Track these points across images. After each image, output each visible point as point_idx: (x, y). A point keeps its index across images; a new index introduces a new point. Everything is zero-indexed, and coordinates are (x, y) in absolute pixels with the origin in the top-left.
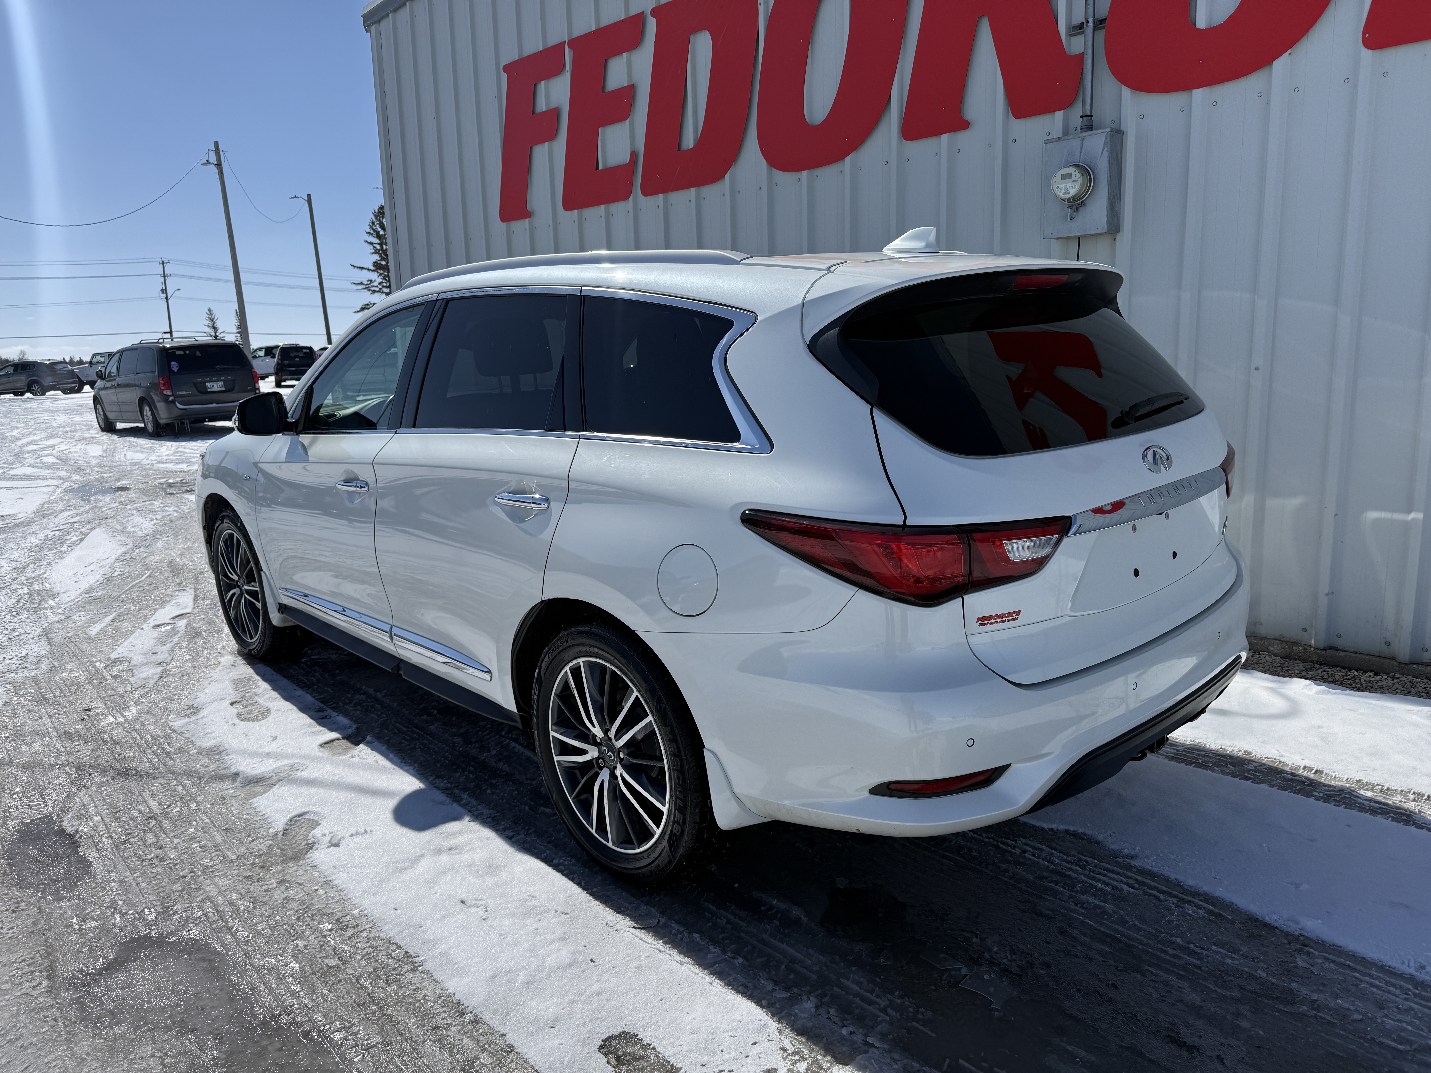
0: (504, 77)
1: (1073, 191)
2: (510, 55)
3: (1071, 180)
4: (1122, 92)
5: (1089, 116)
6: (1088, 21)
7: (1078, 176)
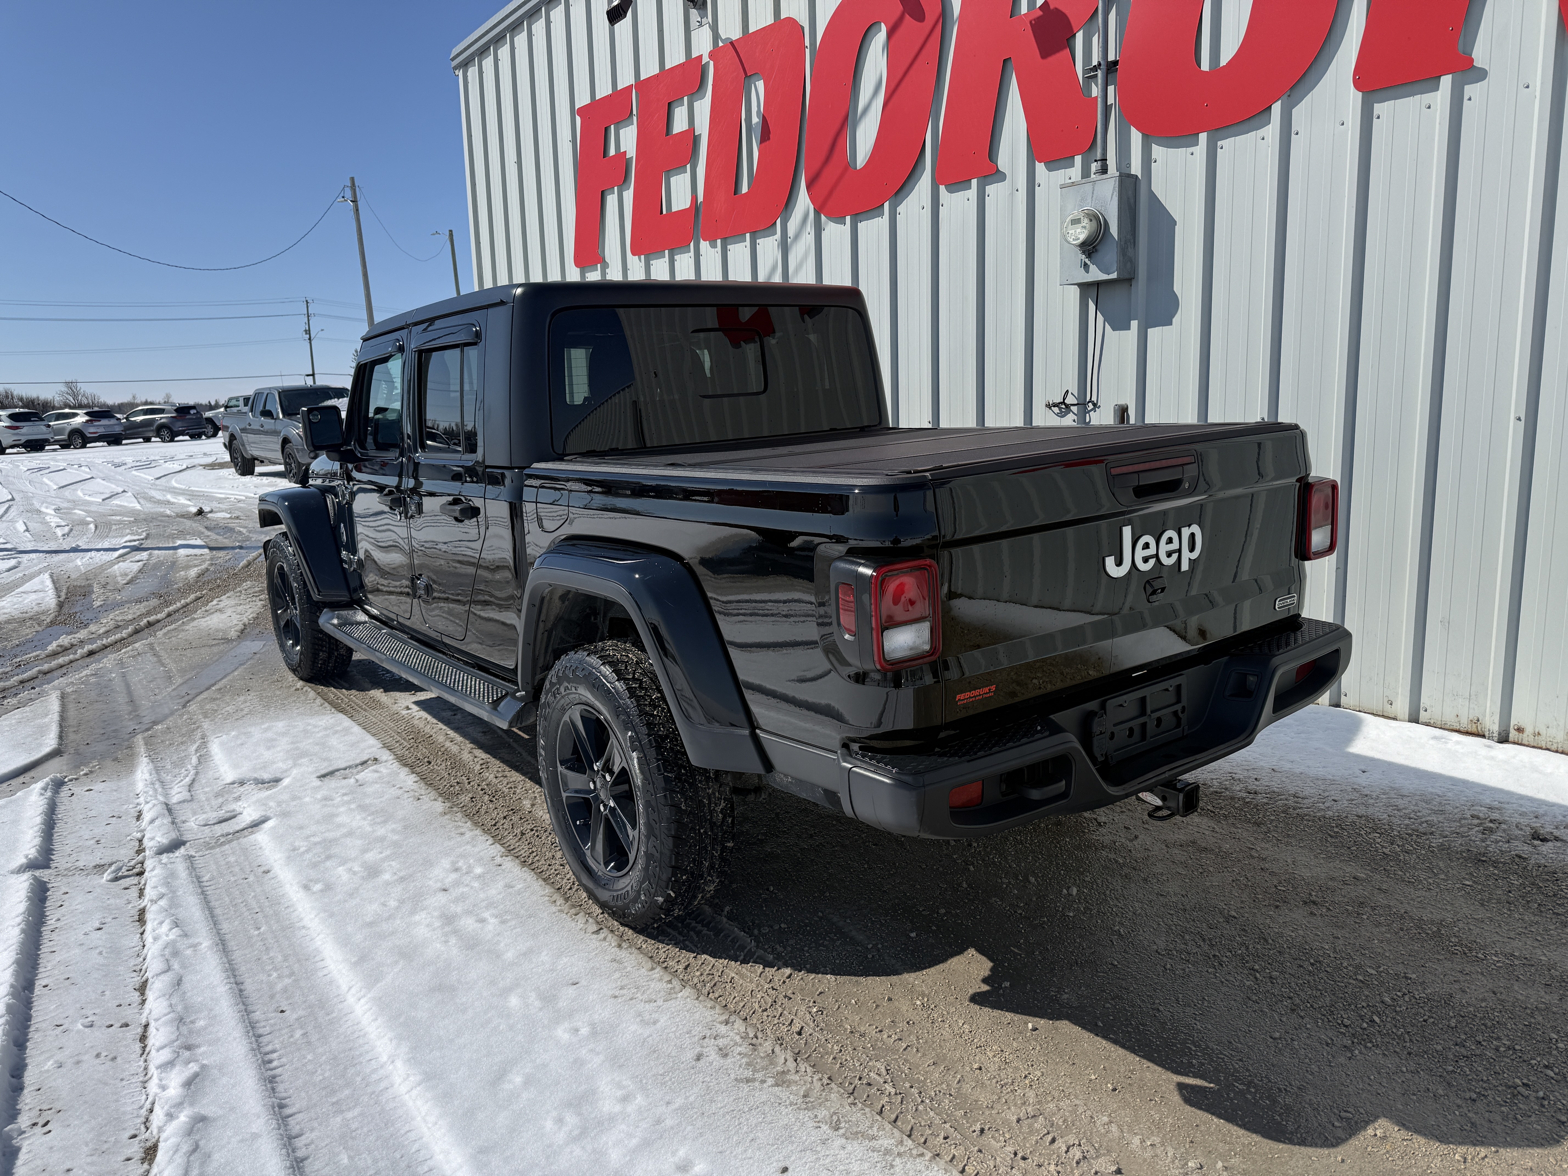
0: (578, 120)
1: (1082, 237)
2: (583, 99)
3: (1081, 225)
4: (1136, 137)
5: (1104, 160)
6: (1099, 64)
7: (1085, 222)
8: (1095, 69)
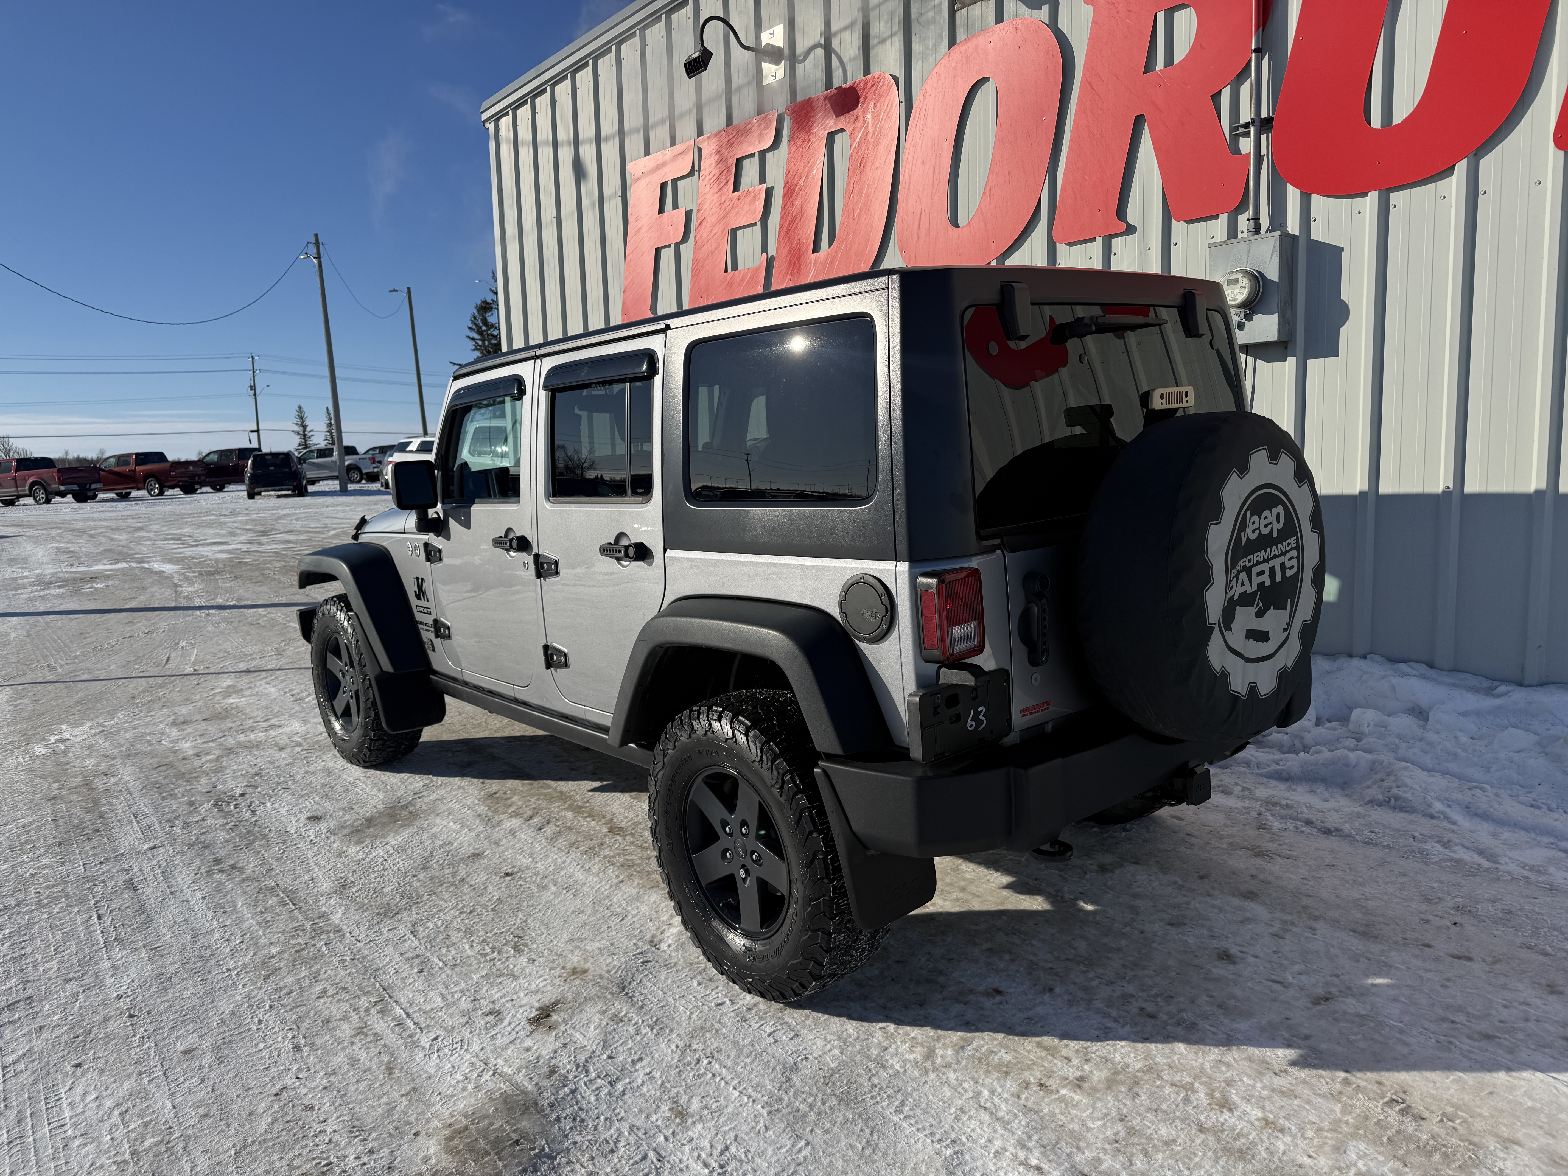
1: (1240, 298)
3: (1238, 286)
4: (1293, 194)
5: (1256, 219)
6: (1253, 121)
7: (1245, 282)
8: (1246, 125)
